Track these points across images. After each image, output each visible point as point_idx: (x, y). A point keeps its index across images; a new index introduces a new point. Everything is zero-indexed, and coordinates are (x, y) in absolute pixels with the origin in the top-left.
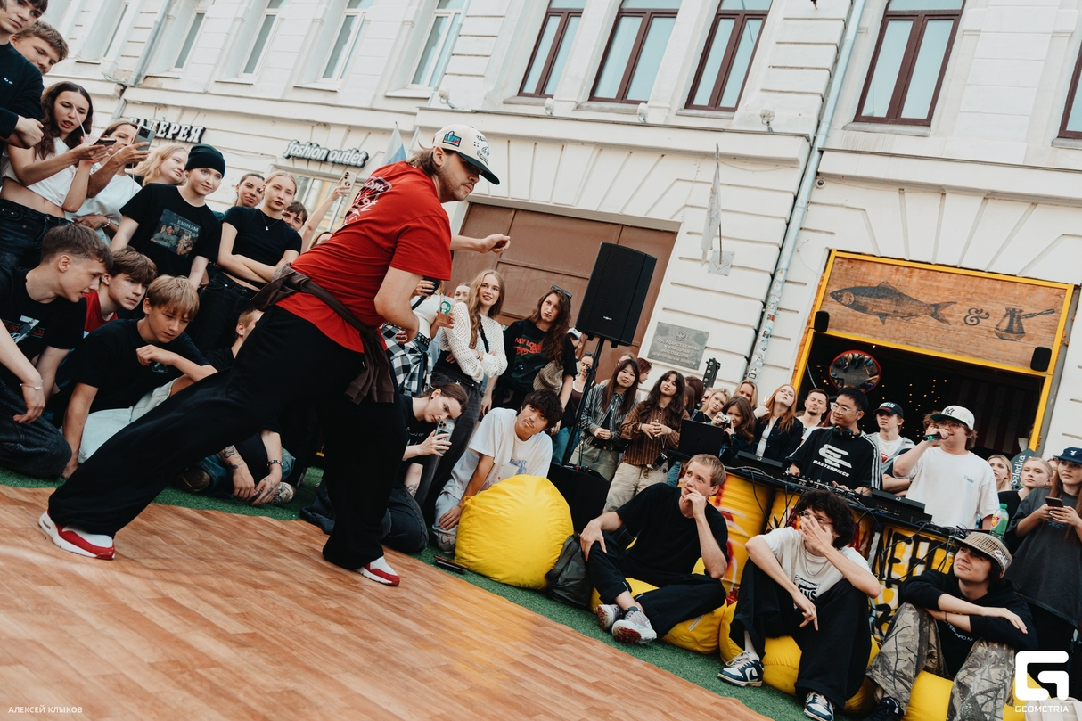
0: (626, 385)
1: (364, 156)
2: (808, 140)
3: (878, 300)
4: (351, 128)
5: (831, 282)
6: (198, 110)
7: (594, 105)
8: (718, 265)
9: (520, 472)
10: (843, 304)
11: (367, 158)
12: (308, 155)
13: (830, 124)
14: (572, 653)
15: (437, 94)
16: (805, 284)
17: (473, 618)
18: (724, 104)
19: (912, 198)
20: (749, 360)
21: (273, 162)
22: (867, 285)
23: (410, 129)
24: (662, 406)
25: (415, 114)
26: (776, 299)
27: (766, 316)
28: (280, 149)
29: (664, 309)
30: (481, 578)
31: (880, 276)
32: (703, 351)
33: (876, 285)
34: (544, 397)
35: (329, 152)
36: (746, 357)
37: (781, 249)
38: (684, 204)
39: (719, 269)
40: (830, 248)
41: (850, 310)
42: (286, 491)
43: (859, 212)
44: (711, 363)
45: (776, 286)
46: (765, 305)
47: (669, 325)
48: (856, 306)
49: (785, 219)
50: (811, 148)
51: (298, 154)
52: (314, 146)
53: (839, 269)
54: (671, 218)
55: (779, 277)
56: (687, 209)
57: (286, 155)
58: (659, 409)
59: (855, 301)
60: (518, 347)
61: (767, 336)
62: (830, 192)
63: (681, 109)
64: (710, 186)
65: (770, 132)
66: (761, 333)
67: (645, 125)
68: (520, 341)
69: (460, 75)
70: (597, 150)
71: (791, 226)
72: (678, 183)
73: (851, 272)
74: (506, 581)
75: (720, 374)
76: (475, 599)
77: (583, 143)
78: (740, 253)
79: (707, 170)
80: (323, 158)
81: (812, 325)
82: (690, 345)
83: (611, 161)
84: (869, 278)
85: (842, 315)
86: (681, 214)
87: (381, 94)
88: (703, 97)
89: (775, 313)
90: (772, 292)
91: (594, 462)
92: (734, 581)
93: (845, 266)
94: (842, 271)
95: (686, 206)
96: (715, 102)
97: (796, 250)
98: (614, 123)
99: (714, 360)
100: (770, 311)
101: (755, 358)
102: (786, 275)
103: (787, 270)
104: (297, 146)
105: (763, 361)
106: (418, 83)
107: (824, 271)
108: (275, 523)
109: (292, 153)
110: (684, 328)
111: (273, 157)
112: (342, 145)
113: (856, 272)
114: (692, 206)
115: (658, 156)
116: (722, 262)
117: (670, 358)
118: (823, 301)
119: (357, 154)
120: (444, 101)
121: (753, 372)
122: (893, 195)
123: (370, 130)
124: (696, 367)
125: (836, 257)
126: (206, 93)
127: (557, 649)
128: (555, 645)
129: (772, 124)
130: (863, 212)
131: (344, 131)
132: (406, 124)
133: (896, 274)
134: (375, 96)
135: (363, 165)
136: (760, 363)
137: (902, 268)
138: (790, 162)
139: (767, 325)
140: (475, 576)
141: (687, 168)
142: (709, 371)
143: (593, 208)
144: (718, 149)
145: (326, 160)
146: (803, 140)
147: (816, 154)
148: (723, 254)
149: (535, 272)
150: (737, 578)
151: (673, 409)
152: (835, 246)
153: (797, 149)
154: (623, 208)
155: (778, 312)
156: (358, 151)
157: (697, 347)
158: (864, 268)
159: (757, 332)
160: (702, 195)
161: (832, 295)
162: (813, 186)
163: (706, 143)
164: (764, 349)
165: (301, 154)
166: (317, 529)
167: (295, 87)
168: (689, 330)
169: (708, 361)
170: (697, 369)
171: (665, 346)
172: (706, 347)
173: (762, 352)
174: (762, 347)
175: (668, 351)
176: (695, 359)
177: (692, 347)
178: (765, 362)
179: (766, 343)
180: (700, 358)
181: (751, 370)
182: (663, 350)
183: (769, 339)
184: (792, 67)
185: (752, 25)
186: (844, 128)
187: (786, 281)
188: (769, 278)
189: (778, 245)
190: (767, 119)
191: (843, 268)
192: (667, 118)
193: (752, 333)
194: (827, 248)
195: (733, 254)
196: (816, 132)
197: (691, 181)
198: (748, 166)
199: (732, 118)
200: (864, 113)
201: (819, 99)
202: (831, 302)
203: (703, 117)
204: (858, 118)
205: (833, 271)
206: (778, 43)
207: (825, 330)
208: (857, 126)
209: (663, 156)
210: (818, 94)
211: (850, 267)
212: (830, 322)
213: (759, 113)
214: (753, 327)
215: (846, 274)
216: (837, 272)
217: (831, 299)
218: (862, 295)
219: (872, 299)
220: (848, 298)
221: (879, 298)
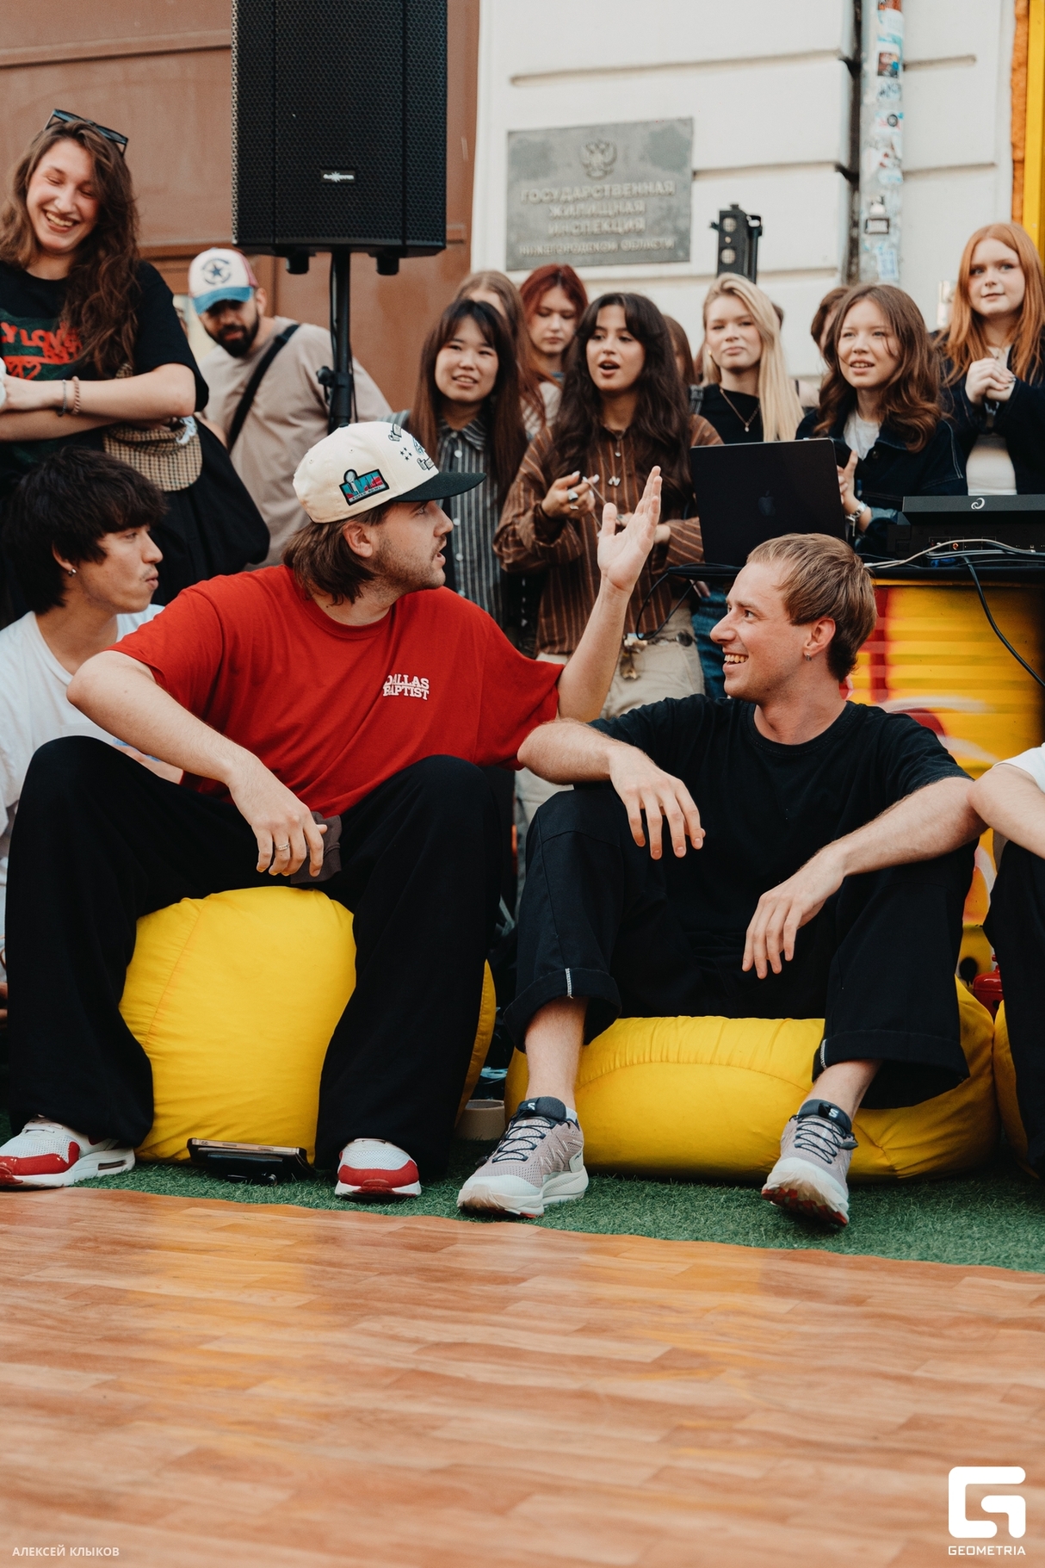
0: (471, 395)
14: (560, 1299)
17: (219, 1294)
20: (852, 174)
24: (613, 425)
29: (514, 81)
32: (687, 189)
36: (840, 168)
44: (729, 224)
47: (548, 131)
58: (610, 437)
61: (890, 69)
66: (870, 67)
75: (768, 252)
76: (198, 1237)
82: (641, 179)
99: (735, 213)
101: (870, 162)
105: (897, 162)
110: (602, 128)
117: (584, 247)
121: (878, 210)
124: (680, 251)
127: (517, 1299)
128: (501, 1290)
136: (894, 174)
139: (883, 32)
142: (728, 256)
151: (652, 431)
157: (664, 183)
159: (855, 66)
164: (894, 120)
168: (617, 128)
169: (717, 221)
170: (686, 259)
171: (556, 211)
172: (695, 174)
173: (889, 130)
174: (885, 114)
175: (568, 227)
176: (669, 225)
177: (647, 187)
178: (907, 166)
179: (894, 97)
180: (689, 216)
181: (869, 208)
182: (554, 228)
183: (902, 77)
193: (840, 73)
214: (835, 52)
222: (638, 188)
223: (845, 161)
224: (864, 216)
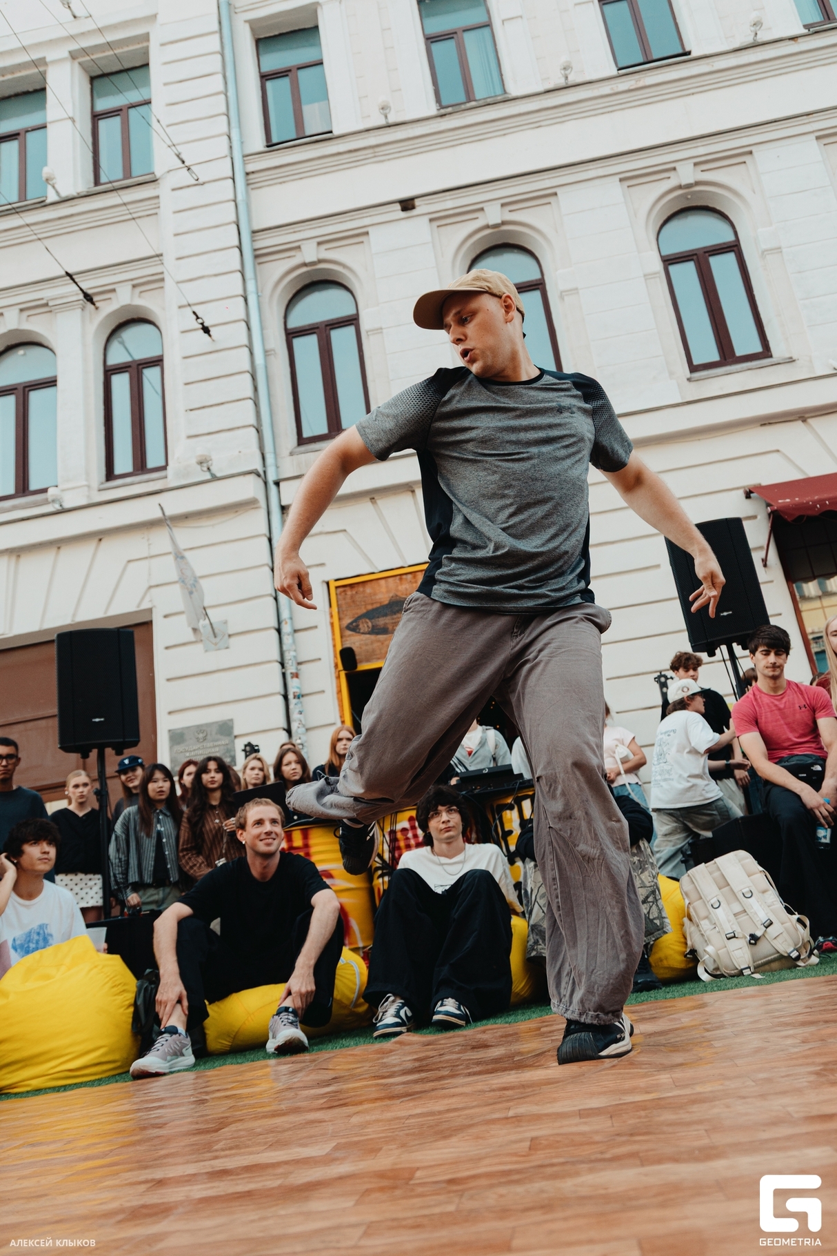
0: (163, 797)
2: (259, 475)
3: (395, 616)
5: (342, 616)
8: (214, 640)
10: (363, 633)
13: (276, 453)
16: (316, 627)
18: (150, 464)
19: (384, 503)
20: (289, 731)
22: (378, 605)
24: (214, 802)
26: (293, 653)
27: (288, 676)
29: (169, 713)
31: (388, 592)
32: (233, 740)
33: (387, 602)
36: (284, 729)
37: (276, 598)
38: (146, 586)
39: (216, 644)
40: (326, 579)
41: (373, 637)
43: (341, 535)
45: (287, 640)
46: (282, 664)
48: (376, 631)
49: (268, 565)
50: (266, 483)
53: (344, 599)
54: (138, 606)
55: (286, 629)
56: (153, 590)
58: (213, 807)
59: (373, 626)
61: (297, 697)
63: (102, 484)
64: (172, 557)
65: (215, 478)
66: (291, 696)
67: (63, 511)
70: (14, 557)
72: (131, 565)
73: (358, 598)
78: (236, 618)
79: (160, 540)
81: (340, 667)
82: (217, 740)
83: (38, 563)
84: (378, 597)
85: (366, 645)
86: (147, 598)
88: (123, 462)
89: (297, 669)
90: (285, 648)
92: (361, 945)
93: (349, 593)
94: (348, 600)
95: (151, 587)
96: (140, 465)
98: (22, 519)
99: (249, 744)
100: (291, 669)
101: (294, 726)
102: (292, 624)
103: (291, 618)
105: (304, 726)
107: (330, 606)
110: (202, 725)
113: (362, 595)
114: (157, 586)
115: (94, 543)
116: (216, 636)
118: (342, 637)
121: (299, 741)
122: (366, 506)
125: (337, 587)
129: (214, 469)
130: (344, 533)
133: (401, 584)
136: (301, 730)
137: (404, 577)
138: (249, 504)
139: (293, 685)
141: (135, 545)
144: (164, 513)
146: (253, 477)
147: (273, 488)
148: (214, 626)
150: (363, 939)
152: (330, 577)
153: (250, 488)
154: (74, 615)
155: (300, 667)
157: (224, 740)
158: (368, 590)
159: (286, 697)
160: (167, 569)
161: (349, 627)
163: (146, 510)
164: (301, 713)
168: (208, 725)
169: (243, 748)
172: (236, 737)
173: (299, 716)
174: (297, 711)
176: (228, 754)
177: (219, 743)
178: (308, 726)
179: (299, 705)
180: (235, 751)
183: (302, 699)
184: (211, 406)
185: (150, 375)
186: (291, 454)
187: (296, 631)
188: (275, 634)
189: (271, 595)
190: (205, 465)
191: (348, 597)
192: (88, 497)
193: (281, 699)
194: (324, 581)
195: (226, 622)
196: (264, 465)
197: (146, 558)
198: (205, 522)
199: (166, 477)
200: (306, 434)
201: (253, 431)
202: (350, 636)
203: (132, 484)
204: (301, 441)
205: (340, 603)
206: (186, 384)
207: (356, 667)
208: (303, 448)
209: (100, 540)
210: (250, 426)
211: (354, 592)
212: (357, 657)
213: (194, 461)
214: (279, 693)
215: (353, 601)
216: (343, 602)
217: (348, 633)
218: (378, 617)
219: (389, 618)
220: (365, 625)
221: (395, 614)
222: (216, 743)
223: (286, 727)
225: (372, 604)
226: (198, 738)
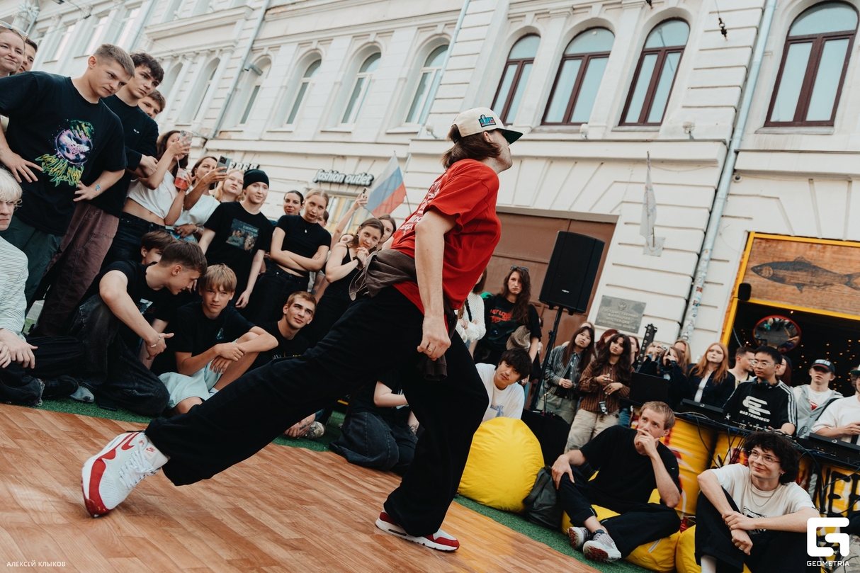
0: (582, 346)
1: (370, 178)
2: (725, 144)
3: (795, 273)
4: (361, 158)
5: (751, 259)
6: (255, 153)
7: (545, 128)
8: (652, 248)
9: (498, 415)
10: (763, 277)
11: (373, 179)
12: (330, 180)
13: (744, 130)
15: (425, 128)
16: (728, 261)
18: (651, 120)
19: (819, 185)
20: (681, 325)
21: (306, 186)
22: (784, 260)
23: (404, 155)
24: (612, 363)
25: (408, 145)
26: (704, 274)
27: (695, 289)
28: (311, 177)
29: (607, 285)
30: (471, 502)
31: (796, 252)
32: (641, 318)
33: (792, 260)
34: (516, 355)
35: (346, 176)
36: (679, 323)
37: (705, 233)
38: (621, 200)
39: (652, 251)
40: (749, 230)
41: (770, 282)
42: (319, 429)
43: (774, 201)
44: (650, 328)
45: (703, 264)
46: (693, 279)
47: (612, 298)
48: (774, 278)
49: (708, 208)
50: (728, 150)
51: (324, 179)
52: (335, 172)
53: (758, 248)
54: (611, 212)
55: (705, 256)
56: (624, 204)
57: (315, 180)
58: (610, 365)
59: (774, 274)
60: (493, 317)
61: (696, 304)
62: (746, 185)
63: (615, 127)
64: (644, 186)
65: (692, 139)
66: (691, 303)
67: (586, 140)
68: (494, 312)
69: (441, 113)
70: (549, 163)
71: (713, 214)
72: (616, 184)
73: (769, 250)
74: (490, 505)
75: (657, 337)
77: (537, 158)
78: (670, 238)
79: (640, 173)
80: (341, 181)
81: (736, 294)
82: (631, 313)
83: (560, 170)
84: (786, 254)
85: (763, 286)
86: (618, 209)
87: (383, 132)
88: (633, 116)
89: (703, 286)
90: (699, 268)
91: (557, 409)
92: (684, 511)
93: (763, 244)
94: (761, 249)
95: (623, 202)
96: (644, 120)
97: (718, 234)
98: (561, 141)
99: (651, 325)
100: (698, 284)
101: (686, 323)
102: (711, 255)
103: (712, 250)
104: (323, 174)
105: (693, 325)
106: (410, 121)
107: (745, 250)
108: (312, 453)
109: (320, 178)
110: (624, 300)
111: (306, 182)
112: (355, 171)
113: (773, 249)
114: (628, 202)
115: (599, 164)
116: (653, 245)
118: (745, 274)
119: (366, 177)
120: (430, 133)
121: (686, 334)
122: (803, 185)
123: (374, 159)
124: (636, 331)
125: (755, 238)
126: (260, 140)
127: (539, 564)
128: (537, 560)
129: (693, 133)
130: (777, 200)
131: (356, 160)
132: (402, 152)
133: (810, 250)
134: (379, 134)
135: (370, 185)
136: (691, 328)
137: (814, 245)
138: (710, 163)
139: (696, 296)
140: (465, 500)
141: (623, 172)
142: (648, 335)
143: (547, 208)
144: (648, 155)
145: (343, 183)
146: (720, 144)
147: (732, 155)
148: (656, 239)
149: (501, 259)
152: (753, 229)
153: (716, 152)
154: (571, 206)
155: (705, 285)
156: (366, 174)
157: (636, 315)
158: (780, 247)
159: (688, 302)
160: (638, 193)
161: (753, 269)
162: (731, 181)
163: (639, 151)
164: (694, 316)
165: (326, 179)
166: (343, 458)
167: (322, 131)
168: (628, 301)
169: (647, 326)
170: (637, 333)
171: (609, 315)
172: (644, 315)
173: (693, 318)
174: (693, 314)
175: (611, 319)
176: (635, 324)
177: (632, 315)
178: (696, 327)
179: (696, 311)
180: (640, 324)
181: (684, 333)
182: (608, 318)
183: (699, 307)
184: (708, 87)
185: (672, 58)
186: (756, 132)
187: (711, 259)
188: (696, 257)
189: (703, 230)
190: (688, 129)
191: (762, 247)
192: (604, 134)
193: (684, 302)
194: (746, 231)
195: (664, 239)
196: (732, 137)
197: (626, 182)
198: (674, 168)
199: (658, 131)
200: (773, 119)
201: (733, 110)
202: (752, 275)
203: (634, 131)
204: (768, 123)
205: (753, 249)
206: (695, 69)
207: (748, 299)
208: (767, 130)
209: (602, 164)
210: (732, 106)
211: (768, 245)
212: (752, 292)
213: (682, 124)
214: (684, 298)
215: (765, 252)
216: (756, 250)
217: (752, 273)
218: (781, 269)
219: (789, 272)
220: (766, 272)
221: (796, 270)
222: (630, 315)
223: (680, 321)
224: (682, 335)
225: (779, 258)
226: (619, 308)
